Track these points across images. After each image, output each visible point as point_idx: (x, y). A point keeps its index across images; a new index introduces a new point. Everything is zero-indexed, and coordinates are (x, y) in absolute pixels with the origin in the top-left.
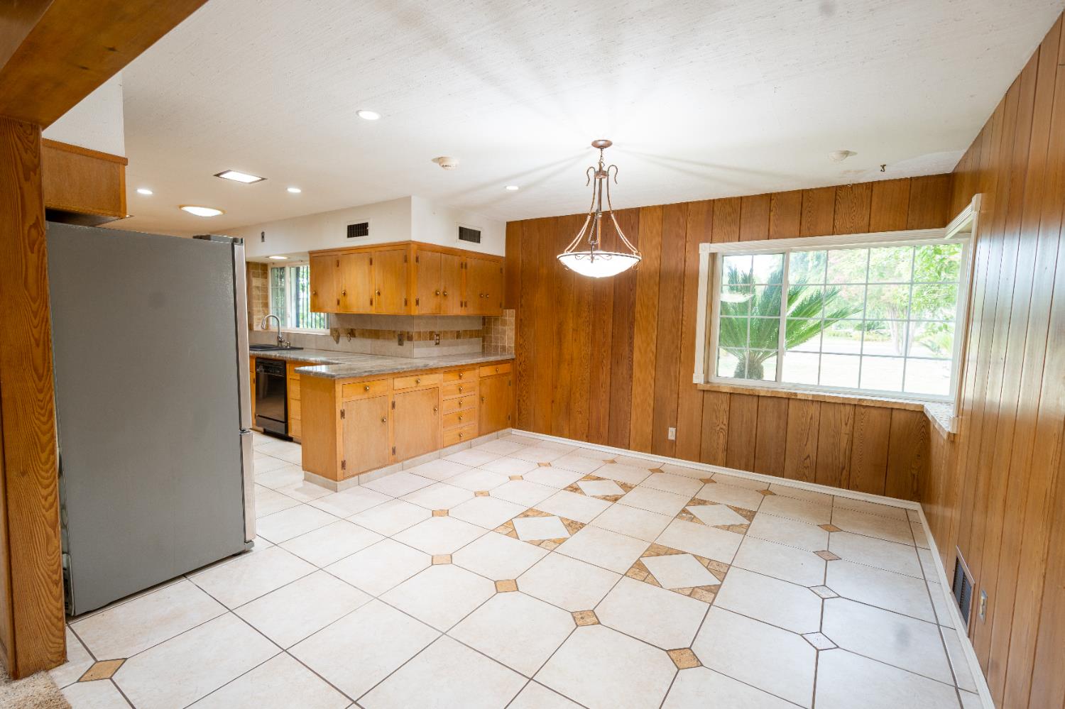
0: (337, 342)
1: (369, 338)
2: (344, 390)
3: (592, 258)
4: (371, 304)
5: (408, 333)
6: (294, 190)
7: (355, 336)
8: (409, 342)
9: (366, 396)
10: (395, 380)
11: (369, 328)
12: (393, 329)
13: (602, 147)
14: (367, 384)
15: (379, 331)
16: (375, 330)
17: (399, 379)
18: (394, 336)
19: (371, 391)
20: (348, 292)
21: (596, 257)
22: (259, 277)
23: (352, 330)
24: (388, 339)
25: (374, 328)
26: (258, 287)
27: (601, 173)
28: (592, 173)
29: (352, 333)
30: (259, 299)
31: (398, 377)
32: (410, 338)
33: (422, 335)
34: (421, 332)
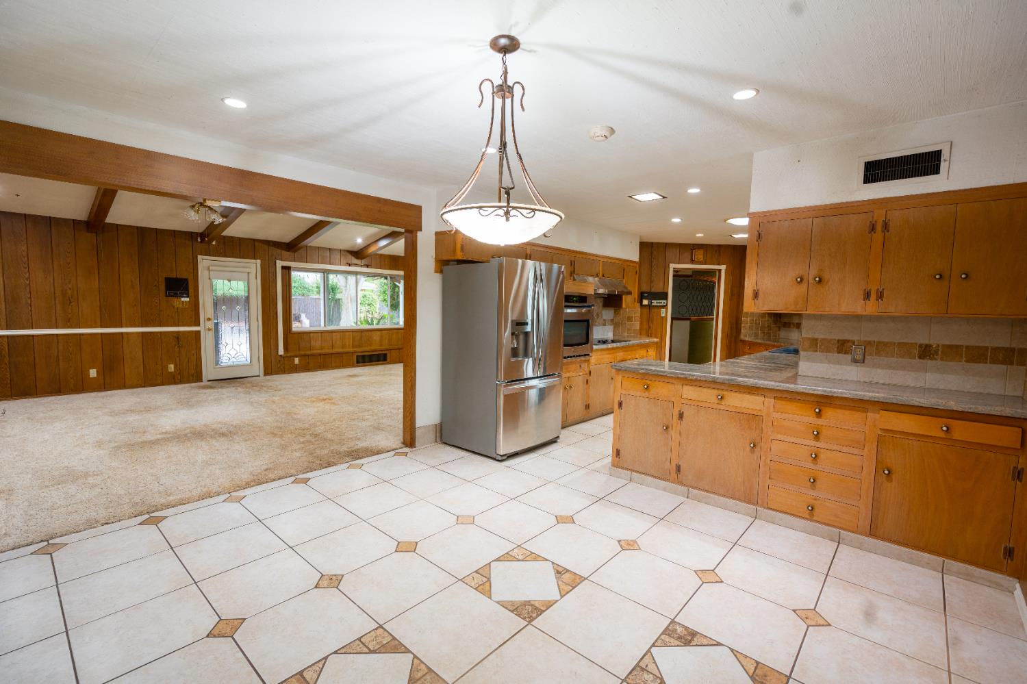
2: (623, 383)
3: (507, 213)
6: (694, 191)
9: (646, 394)
10: (684, 387)
13: (505, 50)
14: (649, 382)
17: (691, 388)
19: (653, 391)
21: (513, 212)
27: (504, 90)
28: (488, 89)
31: (686, 385)
33: (820, 344)
34: (817, 339)
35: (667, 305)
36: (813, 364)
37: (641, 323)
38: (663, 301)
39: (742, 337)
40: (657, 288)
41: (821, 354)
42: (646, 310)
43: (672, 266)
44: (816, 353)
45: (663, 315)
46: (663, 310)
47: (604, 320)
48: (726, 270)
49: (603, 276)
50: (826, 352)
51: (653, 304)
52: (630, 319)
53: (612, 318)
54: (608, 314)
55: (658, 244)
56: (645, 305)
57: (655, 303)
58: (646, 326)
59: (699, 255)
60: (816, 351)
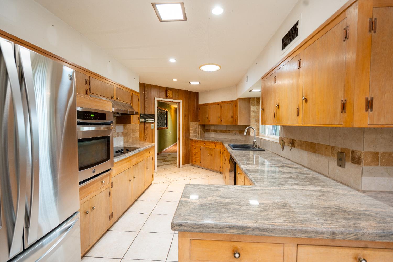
0: (283, 150)
1: (306, 150)
4: (298, 113)
5: (353, 152)
7: (294, 147)
8: (355, 165)
11: (306, 140)
12: (333, 145)
15: (315, 144)
16: (311, 143)
18: (332, 154)
20: (280, 105)
22: (255, 106)
23: (293, 140)
24: (325, 155)
25: (310, 141)
26: (254, 111)
29: (292, 143)
30: (254, 118)
32: (356, 160)
33: (380, 157)
34: (378, 153)
35: (154, 122)
36: (375, 178)
37: (140, 134)
38: (152, 120)
39: (191, 138)
40: (148, 112)
41: (382, 167)
42: (142, 125)
43: (156, 99)
44: (376, 167)
45: (153, 128)
46: (152, 125)
47: (117, 133)
48: (182, 103)
49: (117, 99)
50: (387, 165)
51: (147, 121)
52: (133, 131)
53: (123, 131)
54: (119, 128)
55: (148, 85)
56: (142, 122)
57: (148, 120)
58: (143, 135)
59: (170, 94)
60: (377, 165)
